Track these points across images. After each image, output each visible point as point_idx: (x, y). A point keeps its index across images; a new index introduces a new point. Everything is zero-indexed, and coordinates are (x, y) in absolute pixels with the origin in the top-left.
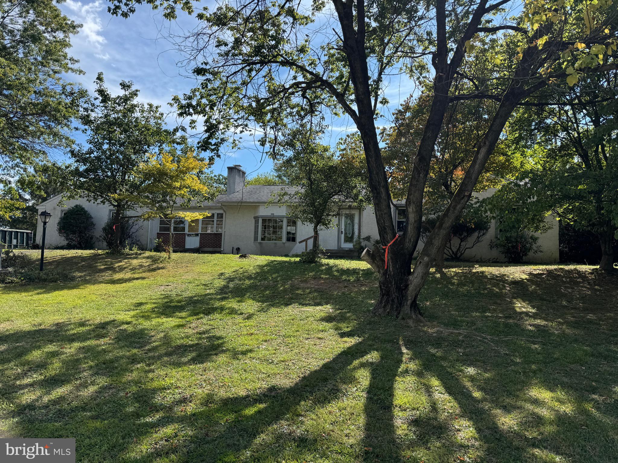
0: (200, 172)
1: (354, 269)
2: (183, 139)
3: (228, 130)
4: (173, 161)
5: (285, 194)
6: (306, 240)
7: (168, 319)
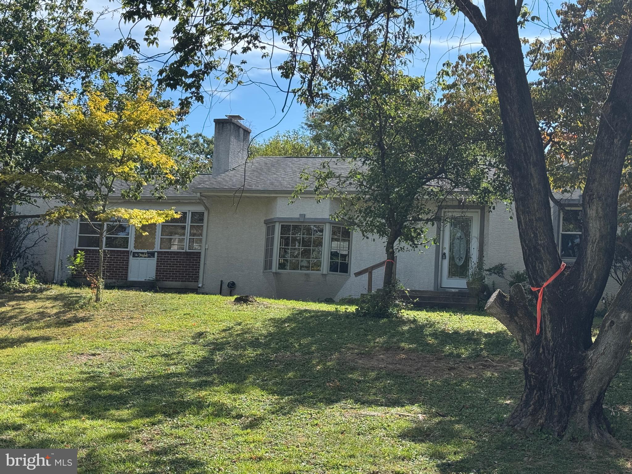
0: (160, 128)
1: (468, 332)
2: (131, 63)
3: (220, 46)
4: (109, 108)
5: (330, 175)
6: (369, 271)
7: (95, 423)
